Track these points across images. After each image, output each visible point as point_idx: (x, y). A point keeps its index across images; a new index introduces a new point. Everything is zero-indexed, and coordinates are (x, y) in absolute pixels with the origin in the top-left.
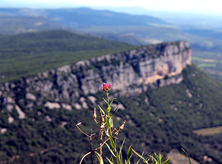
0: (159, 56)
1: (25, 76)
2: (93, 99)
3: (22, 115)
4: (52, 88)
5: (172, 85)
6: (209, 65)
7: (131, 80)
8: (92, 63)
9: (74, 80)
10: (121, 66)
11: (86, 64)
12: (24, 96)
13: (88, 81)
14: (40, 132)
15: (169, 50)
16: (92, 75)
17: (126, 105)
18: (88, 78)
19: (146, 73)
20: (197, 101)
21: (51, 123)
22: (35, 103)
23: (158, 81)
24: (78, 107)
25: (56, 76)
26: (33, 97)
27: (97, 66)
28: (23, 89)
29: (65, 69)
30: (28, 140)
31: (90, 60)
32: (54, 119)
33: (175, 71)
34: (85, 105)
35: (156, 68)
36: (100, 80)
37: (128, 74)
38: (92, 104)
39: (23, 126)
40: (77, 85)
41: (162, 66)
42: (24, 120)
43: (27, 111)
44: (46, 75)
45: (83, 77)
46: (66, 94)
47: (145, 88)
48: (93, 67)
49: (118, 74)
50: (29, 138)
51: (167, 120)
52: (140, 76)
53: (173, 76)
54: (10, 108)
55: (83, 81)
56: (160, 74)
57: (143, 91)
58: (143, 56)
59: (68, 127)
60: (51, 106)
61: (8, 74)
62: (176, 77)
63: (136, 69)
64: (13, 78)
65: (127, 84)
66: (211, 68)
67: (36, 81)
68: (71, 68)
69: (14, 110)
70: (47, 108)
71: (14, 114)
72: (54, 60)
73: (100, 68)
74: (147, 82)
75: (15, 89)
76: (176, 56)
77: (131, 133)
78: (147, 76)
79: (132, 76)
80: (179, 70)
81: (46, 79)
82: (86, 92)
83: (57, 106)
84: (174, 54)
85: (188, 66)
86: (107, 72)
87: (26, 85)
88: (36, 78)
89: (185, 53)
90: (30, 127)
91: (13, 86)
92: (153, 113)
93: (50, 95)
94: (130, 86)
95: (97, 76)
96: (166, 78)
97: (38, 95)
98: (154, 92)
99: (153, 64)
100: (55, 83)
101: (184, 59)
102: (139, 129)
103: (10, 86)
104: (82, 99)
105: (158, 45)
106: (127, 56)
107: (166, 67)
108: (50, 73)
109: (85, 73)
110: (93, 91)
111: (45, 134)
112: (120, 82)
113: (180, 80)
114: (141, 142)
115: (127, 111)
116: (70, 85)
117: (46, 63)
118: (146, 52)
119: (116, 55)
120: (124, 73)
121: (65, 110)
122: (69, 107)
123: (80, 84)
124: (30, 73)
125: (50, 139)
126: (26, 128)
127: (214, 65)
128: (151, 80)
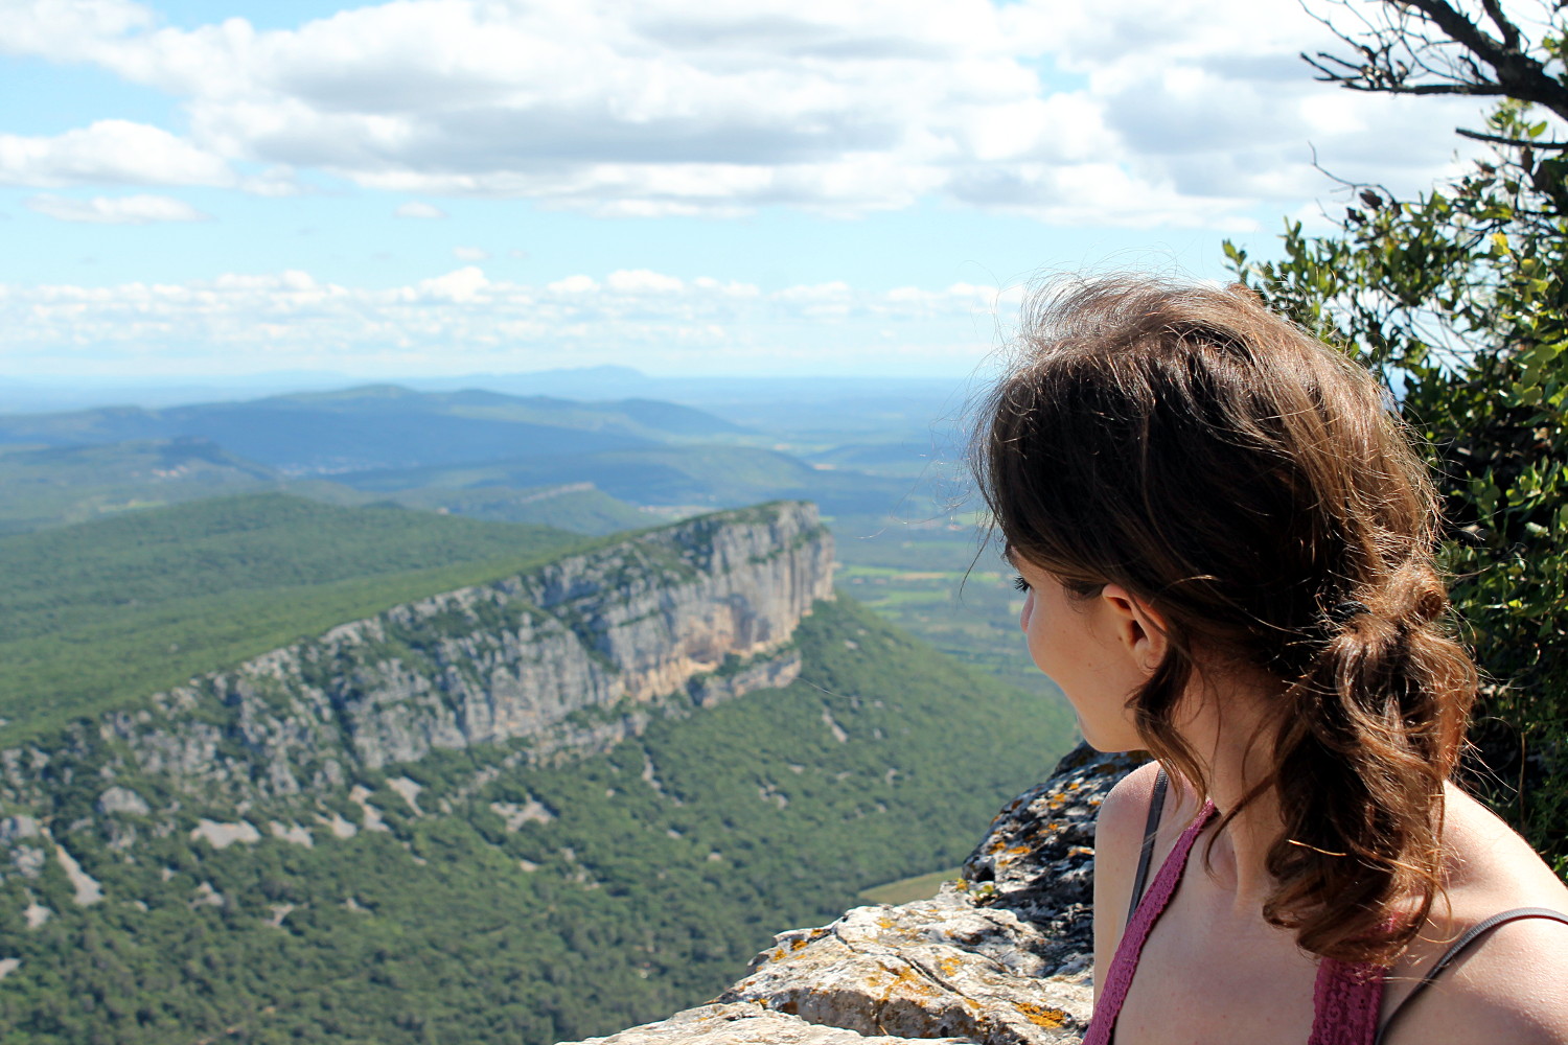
0: (689, 575)
1: (92, 712)
2: (407, 789)
3: (87, 891)
4: (220, 755)
5: (756, 695)
6: (924, 597)
7: (573, 691)
8: (395, 630)
9: (318, 711)
10: (526, 633)
11: (365, 634)
12: (95, 802)
13: (378, 708)
14: (175, 959)
15: (734, 546)
16: (395, 681)
17: (559, 802)
18: (382, 697)
19: (639, 654)
20: (870, 758)
21: (223, 913)
22: (144, 831)
23: (696, 685)
24: (342, 829)
25: (233, 700)
26: (135, 805)
27: (419, 640)
28: (87, 773)
29: (273, 664)
30: (117, 1003)
31: (384, 616)
32: (232, 893)
33: (763, 636)
34: (372, 819)
35: (680, 628)
36: (435, 700)
37: (558, 666)
38: (405, 812)
39: (94, 937)
40: (331, 733)
41: (708, 620)
42: (100, 907)
43: (105, 870)
44: (187, 698)
45: (357, 695)
46: (282, 773)
47: (640, 721)
48: (399, 646)
49: (514, 668)
50: (126, 994)
51: (743, 855)
52: (615, 669)
53: (759, 658)
54: (29, 860)
55: (359, 712)
56: (700, 653)
57: (630, 733)
58: (621, 580)
59: (301, 925)
60: (218, 835)
61: (21, 708)
62: (772, 661)
63: (594, 639)
64: (39, 725)
65: (559, 711)
66: (929, 608)
67: (147, 729)
68: (302, 656)
69: (49, 868)
70: (199, 850)
71: (53, 890)
72: (230, 627)
73: (429, 647)
74: (645, 695)
75: (48, 771)
76: (765, 570)
77: (583, 925)
78: (644, 669)
79: (575, 673)
80: (784, 630)
81: (188, 719)
82: (375, 761)
83: (249, 834)
84: (754, 560)
85: (819, 605)
86: (466, 663)
87: (97, 750)
88: (145, 717)
89: (806, 551)
90: (123, 940)
91: (40, 760)
92: (681, 830)
93: (212, 788)
94: (570, 718)
95: (422, 683)
96: (729, 667)
97: (158, 792)
98: (680, 734)
99: (667, 611)
100: (232, 730)
101: (803, 580)
102: (620, 905)
103: (24, 764)
104: (360, 794)
105: (684, 523)
106: (550, 585)
107: (724, 621)
108: (210, 688)
109: (365, 673)
110: (406, 755)
111: (195, 966)
112: (527, 706)
113: (790, 671)
114: (632, 962)
115: (564, 831)
116: (302, 735)
117: (191, 644)
118: (630, 560)
119: (497, 585)
120: (538, 661)
121: (285, 850)
122: (299, 836)
123: (346, 725)
124: (119, 698)
125: (221, 985)
126: (109, 945)
127: (946, 595)
128: (658, 682)
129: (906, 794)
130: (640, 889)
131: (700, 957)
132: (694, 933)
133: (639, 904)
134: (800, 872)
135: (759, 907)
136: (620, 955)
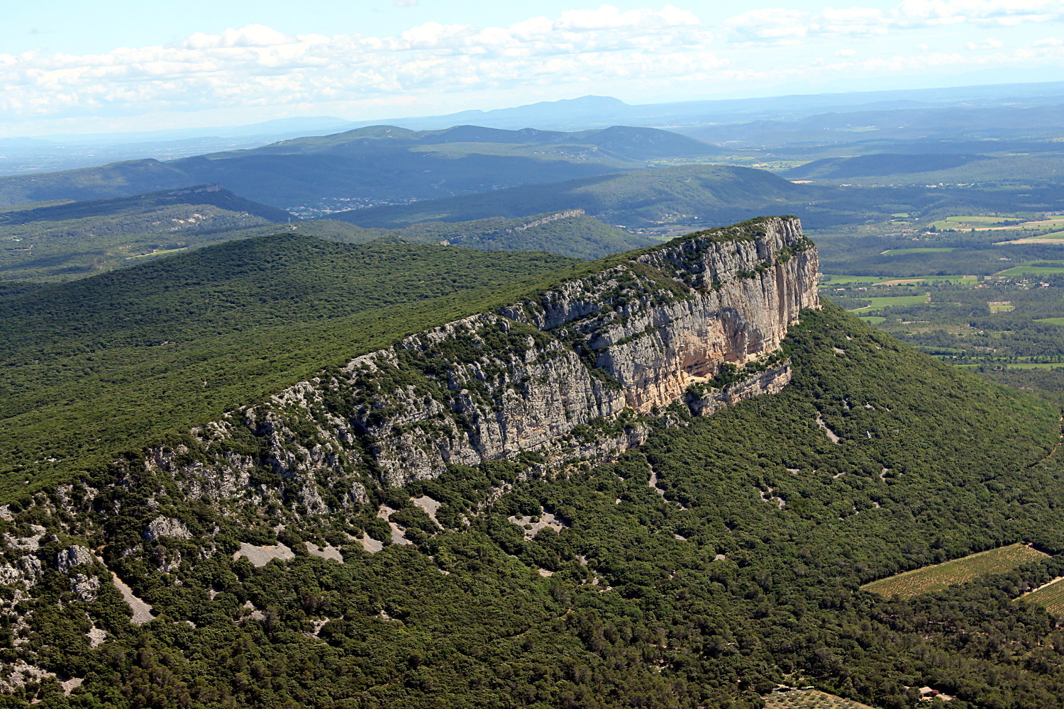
0: (682, 293)
1: (135, 446)
2: (428, 506)
3: (141, 612)
4: (254, 482)
5: (750, 402)
6: (906, 302)
7: (577, 407)
8: (409, 358)
9: (342, 436)
10: (531, 355)
11: (380, 361)
12: (144, 530)
13: (397, 431)
14: (227, 672)
15: (723, 261)
16: (412, 406)
17: (572, 512)
18: (401, 421)
19: (638, 368)
20: (863, 457)
21: (266, 626)
22: (189, 554)
23: (693, 396)
24: (371, 545)
25: (263, 429)
26: (179, 531)
27: (431, 365)
28: (135, 505)
29: (298, 393)
31: (398, 345)
32: (273, 609)
33: (754, 348)
34: (398, 535)
35: (676, 344)
36: (449, 421)
37: (563, 384)
38: (429, 528)
39: (148, 652)
40: (354, 457)
41: (701, 334)
42: (153, 626)
43: (156, 592)
44: (220, 430)
45: (377, 420)
46: (312, 496)
47: (642, 432)
48: (414, 372)
49: (521, 388)
51: (746, 554)
52: (619, 385)
53: (752, 368)
54: (86, 586)
55: (381, 435)
56: (695, 366)
57: (634, 444)
58: (618, 301)
59: (338, 636)
60: (258, 556)
61: (70, 446)
62: (765, 370)
63: (596, 359)
64: (87, 462)
65: (565, 426)
66: (910, 312)
67: (187, 461)
68: (324, 386)
69: (106, 593)
70: (242, 570)
71: (109, 613)
72: (255, 362)
73: (442, 373)
74: (645, 408)
75: (98, 503)
76: (754, 284)
77: (600, 627)
78: (644, 383)
79: (578, 391)
80: (774, 340)
81: (224, 450)
82: (398, 480)
83: (285, 554)
84: (743, 275)
85: (806, 314)
86: (476, 385)
87: (141, 480)
88: (184, 449)
89: (792, 263)
90: (176, 656)
91: (91, 494)
92: (686, 533)
93: (249, 512)
94: (576, 432)
95: (436, 407)
96: (724, 378)
97: (200, 519)
98: (681, 442)
99: (662, 328)
100: (264, 458)
101: (789, 292)
102: (633, 605)
103: (76, 497)
104: (385, 512)
105: (675, 242)
106: (550, 307)
107: (717, 333)
108: (242, 419)
109: (383, 399)
110: (424, 473)
111: (244, 677)
112: (536, 423)
113: (783, 379)
114: (647, 659)
115: (577, 539)
116: (328, 459)
117: (221, 379)
118: (624, 281)
119: (501, 311)
120: (544, 380)
121: (320, 567)
122: (331, 553)
123: (370, 450)
124: (158, 433)
126: (164, 661)
127: (926, 298)
128: (657, 396)
129: (900, 489)
130: (651, 591)
131: (712, 652)
132: (705, 630)
133: (651, 605)
134: (802, 569)
135: (767, 603)
136: (635, 652)
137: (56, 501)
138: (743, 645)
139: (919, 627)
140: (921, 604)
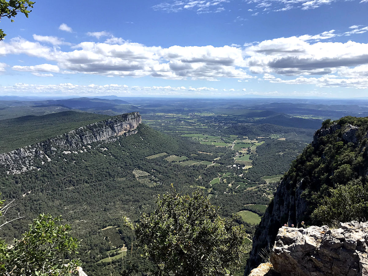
0: (124, 121)
1: (49, 138)
2: (90, 147)
3: (49, 160)
4: (66, 143)
5: (132, 135)
7: (110, 135)
8: (88, 127)
9: (78, 138)
10: (104, 128)
11: (84, 128)
12: (50, 149)
13: (86, 137)
14: (61, 168)
15: (130, 117)
16: (88, 134)
17: (109, 148)
19: (118, 130)
20: (146, 142)
21: (67, 162)
22: (56, 152)
23: (125, 134)
24: (82, 152)
25: (67, 136)
26: (55, 149)
27: (91, 129)
28: (49, 146)
29: (72, 132)
30: (54, 173)
31: (86, 126)
32: (68, 160)
33: (133, 128)
34: (85, 150)
35: (123, 127)
36: (93, 136)
37: (108, 132)
38: (90, 149)
39: (50, 165)
42: (51, 162)
43: (52, 157)
44: (61, 136)
45: (83, 135)
46: (74, 145)
48: (88, 129)
49: (103, 132)
50: (55, 172)
51: (131, 153)
52: (115, 132)
54: (42, 156)
55: (84, 137)
56: (126, 130)
57: (117, 139)
58: (116, 121)
59: (77, 163)
60: (66, 153)
61: (40, 138)
62: (134, 131)
63: (113, 129)
64: (42, 140)
65: (108, 137)
66: (153, 124)
67: (56, 140)
68: (76, 131)
69: (44, 157)
70: (64, 154)
71: (45, 160)
72: (66, 127)
74: (119, 135)
75: (44, 145)
77: (112, 162)
79: (110, 133)
80: (135, 128)
81: (62, 138)
82: (86, 143)
83: (70, 152)
84: (132, 119)
85: (139, 124)
86: (97, 131)
87: (50, 142)
88: (56, 138)
89: (138, 118)
90: (54, 165)
91: (43, 144)
92: (124, 151)
93: (65, 147)
94: (110, 138)
95: (91, 134)
96: (129, 131)
97: (58, 148)
98: (123, 139)
99: (121, 125)
100: (67, 140)
101: (138, 121)
102: (116, 160)
103: (40, 144)
104: (84, 147)
105: (123, 114)
106: (107, 122)
107: (128, 126)
108: (64, 135)
109: (84, 133)
110: (89, 142)
111: (64, 168)
112: (104, 136)
113: (136, 132)
114: (118, 166)
115: (109, 151)
116: (76, 140)
117: (61, 130)
118: (117, 119)
119: (100, 122)
120: (106, 131)
121: (75, 154)
122: (76, 152)
123: (82, 139)
124: (52, 136)
125: (67, 171)
126: (52, 166)
127: (154, 123)
128: (121, 134)
129: (150, 146)
130: (119, 158)
131: (126, 165)
132: (125, 163)
133: (119, 160)
134: (138, 155)
135: (133, 159)
136: (116, 165)
137: (37, 145)
138: (130, 165)
139: (152, 162)
140: (152, 160)
